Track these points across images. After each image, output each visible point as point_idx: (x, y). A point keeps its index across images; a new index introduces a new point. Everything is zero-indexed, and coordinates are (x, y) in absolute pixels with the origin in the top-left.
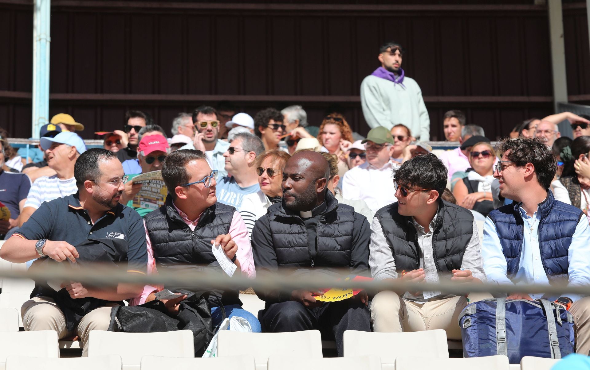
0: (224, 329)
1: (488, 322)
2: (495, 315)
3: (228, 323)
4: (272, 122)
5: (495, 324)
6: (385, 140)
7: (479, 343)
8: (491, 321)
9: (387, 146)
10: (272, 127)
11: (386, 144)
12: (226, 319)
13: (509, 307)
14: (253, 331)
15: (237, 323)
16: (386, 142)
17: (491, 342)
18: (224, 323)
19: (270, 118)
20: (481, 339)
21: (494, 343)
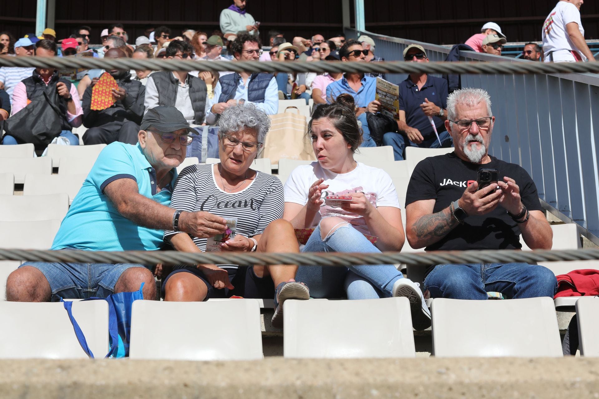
0: (54, 143)
1: (198, 139)
2: (201, 135)
3: (57, 140)
4: (163, 34)
5: (201, 140)
6: (216, 43)
7: (192, 151)
8: (199, 139)
9: (217, 47)
10: (163, 37)
11: (217, 45)
12: (56, 138)
13: (211, 130)
14: (71, 144)
15: (61, 140)
16: (216, 44)
17: (199, 151)
18: (54, 140)
19: (162, 31)
20: (194, 149)
21: (200, 152)
